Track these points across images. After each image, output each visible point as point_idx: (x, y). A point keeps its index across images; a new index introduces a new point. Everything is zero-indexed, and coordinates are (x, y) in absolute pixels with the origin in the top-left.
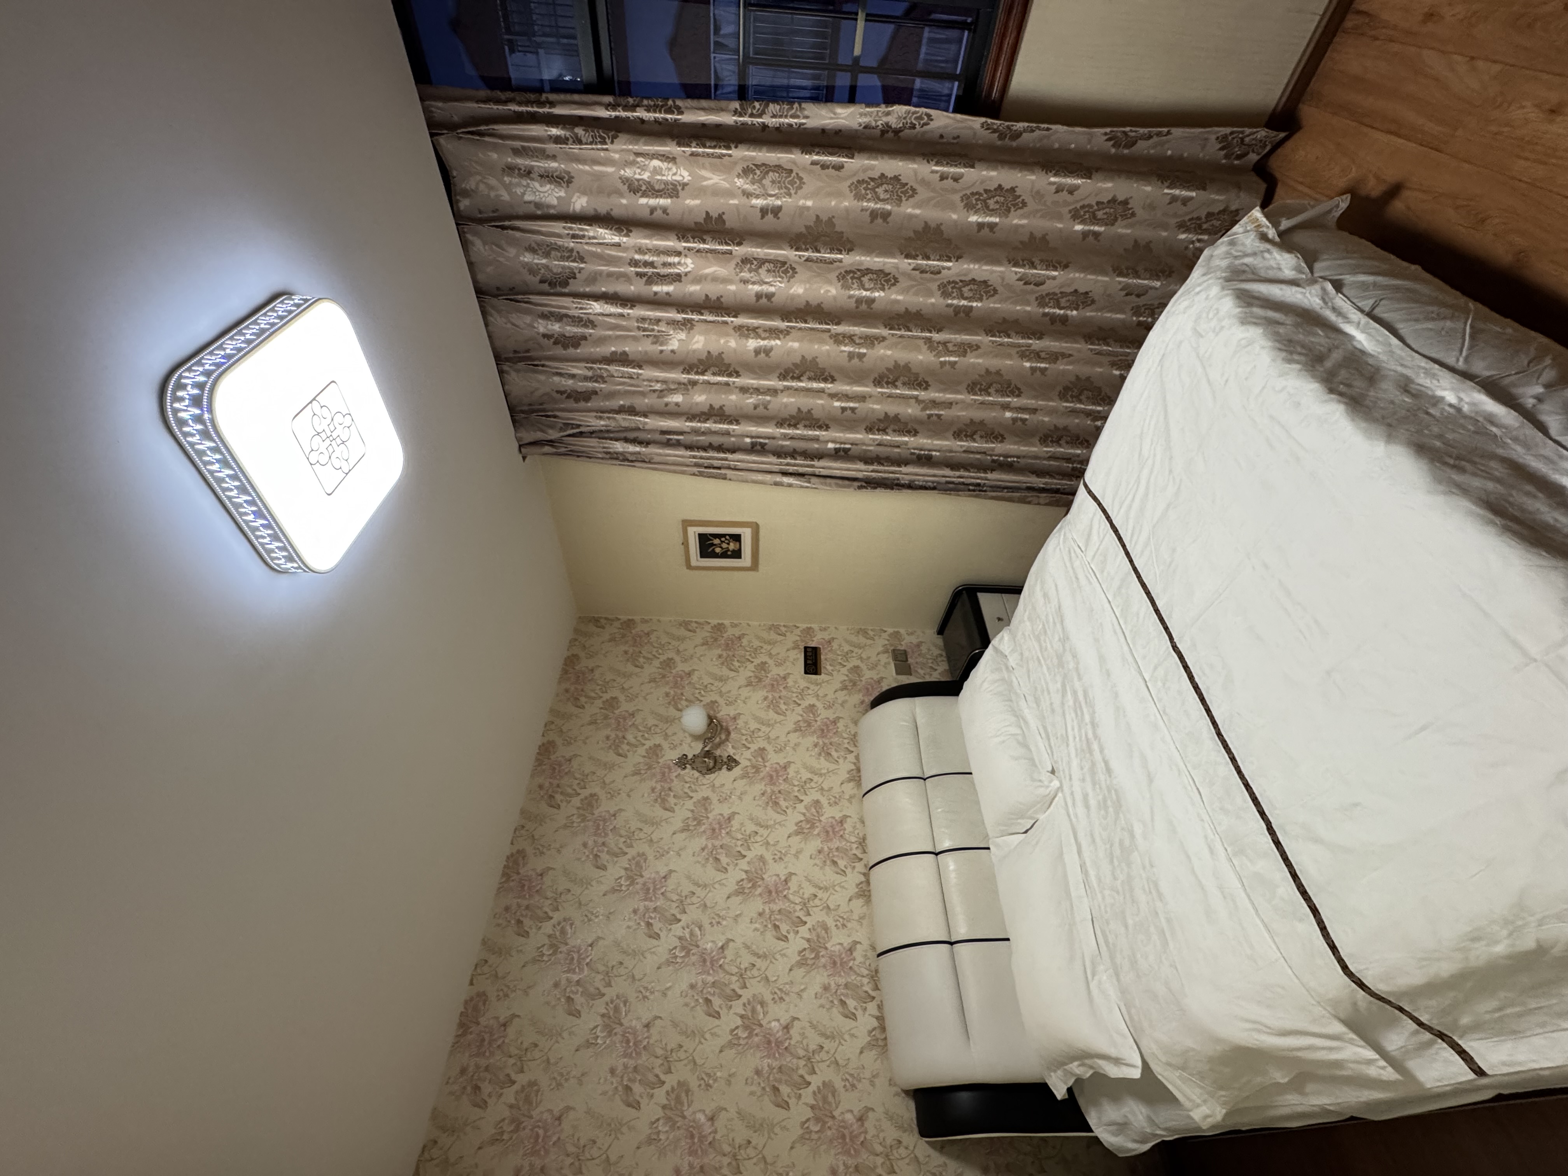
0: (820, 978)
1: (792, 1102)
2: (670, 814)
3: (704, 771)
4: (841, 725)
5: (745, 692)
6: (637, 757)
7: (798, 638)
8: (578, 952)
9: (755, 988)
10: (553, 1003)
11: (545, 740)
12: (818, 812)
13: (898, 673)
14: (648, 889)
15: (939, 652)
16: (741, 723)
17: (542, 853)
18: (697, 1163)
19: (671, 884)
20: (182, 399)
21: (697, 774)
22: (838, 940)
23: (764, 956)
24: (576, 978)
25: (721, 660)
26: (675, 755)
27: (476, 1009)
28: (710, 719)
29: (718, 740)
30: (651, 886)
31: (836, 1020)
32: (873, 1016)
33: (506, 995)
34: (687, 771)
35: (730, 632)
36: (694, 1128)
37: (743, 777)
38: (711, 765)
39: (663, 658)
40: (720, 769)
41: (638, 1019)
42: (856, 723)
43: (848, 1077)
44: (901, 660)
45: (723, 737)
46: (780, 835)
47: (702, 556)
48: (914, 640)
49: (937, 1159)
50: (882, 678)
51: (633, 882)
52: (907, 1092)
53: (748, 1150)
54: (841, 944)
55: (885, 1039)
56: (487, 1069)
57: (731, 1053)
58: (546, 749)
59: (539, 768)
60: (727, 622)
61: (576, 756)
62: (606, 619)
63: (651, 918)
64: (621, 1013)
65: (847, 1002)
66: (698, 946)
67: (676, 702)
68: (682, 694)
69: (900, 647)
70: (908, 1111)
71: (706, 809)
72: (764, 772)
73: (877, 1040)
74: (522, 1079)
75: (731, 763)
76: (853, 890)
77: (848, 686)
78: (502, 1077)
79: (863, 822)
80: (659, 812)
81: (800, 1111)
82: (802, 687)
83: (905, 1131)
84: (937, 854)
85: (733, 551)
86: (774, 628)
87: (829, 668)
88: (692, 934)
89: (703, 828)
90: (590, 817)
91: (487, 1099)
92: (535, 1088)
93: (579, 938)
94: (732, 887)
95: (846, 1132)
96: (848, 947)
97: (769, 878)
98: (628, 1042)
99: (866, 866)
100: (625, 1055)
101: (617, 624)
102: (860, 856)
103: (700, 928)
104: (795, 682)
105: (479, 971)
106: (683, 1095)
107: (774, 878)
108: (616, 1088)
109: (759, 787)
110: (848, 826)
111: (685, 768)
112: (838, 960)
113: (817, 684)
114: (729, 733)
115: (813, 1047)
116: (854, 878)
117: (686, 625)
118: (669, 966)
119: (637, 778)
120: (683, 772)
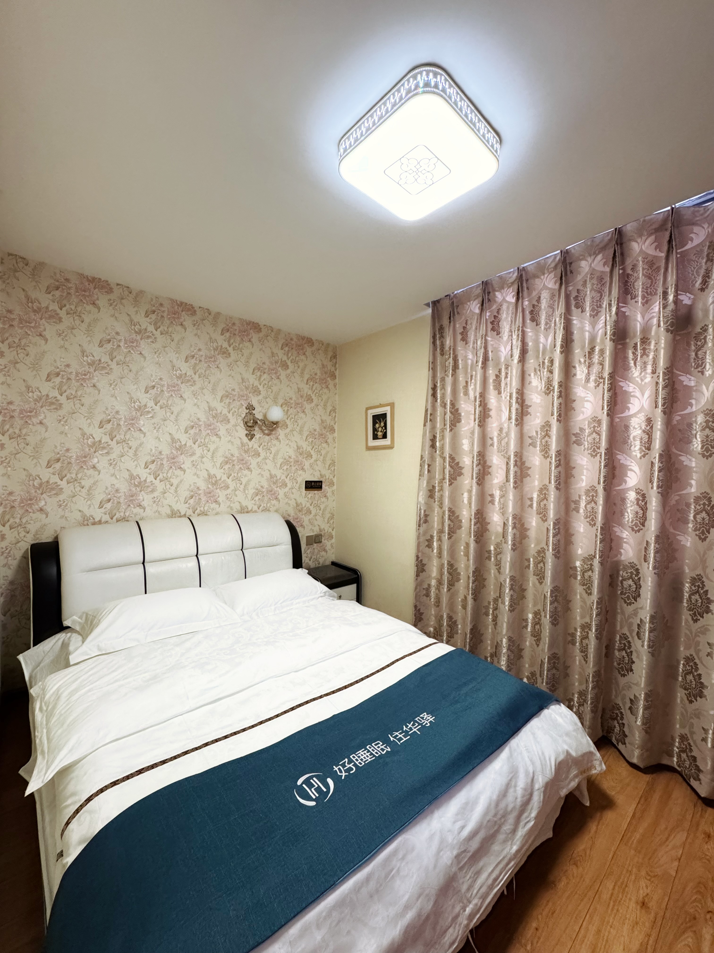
0: (124, 487)
1: (51, 470)
2: (219, 400)
3: (245, 420)
4: (274, 502)
5: (294, 445)
6: (252, 380)
7: (327, 477)
8: (137, 346)
9: (117, 450)
10: (107, 332)
11: (262, 326)
12: (221, 488)
13: (307, 537)
14: (174, 387)
15: (321, 563)
16: (275, 442)
17: (194, 325)
18: (16, 414)
19: (177, 400)
20: (428, 75)
21: (243, 416)
22: (145, 498)
23: (135, 454)
24: (122, 344)
25: (313, 431)
26: (255, 403)
27: (103, 287)
28: (276, 423)
29: (265, 428)
30: (176, 388)
31: (99, 496)
32: (101, 518)
33: (111, 305)
34: (245, 410)
35: (330, 437)
36: (36, 413)
37: (242, 443)
38: (249, 424)
39: (313, 397)
40: (247, 430)
41: (98, 381)
42: (276, 511)
43: (65, 503)
44: (316, 540)
45: (266, 432)
46: (208, 464)
47: (374, 416)
48: (328, 547)
49: (19, 554)
50: (304, 528)
51: (179, 377)
52: (57, 538)
53: (23, 444)
54: (143, 500)
55: (88, 525)
56: (69, 294)
57: (78, 434)
58: (256, 327)
59: (245, 323)
60: (336, 435)
61: (253, 345)
62: (336, 362)
63: (157, 389)
64: (101, 371)
65: (110, 503)
66: (141, 415)
67: (286, 404)
68: (291, 407)
69: (323, 539)
70: (46, 537)
71: (222, 421)
72: (246, 456)
73: (88, 521)
74: (62, 313)
75: (250, 436)
76: (175, 507)
77: (298, 507)
78: (65, 302)
79: (216, 514)
80: (220, 394)
81: (46, 474)
82: (297, 479)
83: (34, 535)
84: (197, 556)
85: (377, 435)
86: (333, 463)
87: (309, 496)
88: (149, 412)
89: (211, 419)
90: (217, 353)
91: (52, 294)
92: (58, 322)
93: (144, 346)
94: (176, 437)
95: (33, 501)
96: (141, 504)
97: (182, 458)
98: (85, 375)
99: (190, 515)
100: (77, 374)
101: (333, 369)
102: (196, 512)
103: (152, 417)
104: (300, 475)
105: (125, 289)
106: (55, 407)
107: (182, 461)
108: (58, 368)
109: (236, 453)
110: (214, 505)
111: (247, 409)
112: (134, 498)
113: (299, 488)
114: (268, 435)
115: (83, 483)
116: (183, 508)
117: (334, 410)
118: (129, 399)
119: (241, 381)
120: (244, 407)
